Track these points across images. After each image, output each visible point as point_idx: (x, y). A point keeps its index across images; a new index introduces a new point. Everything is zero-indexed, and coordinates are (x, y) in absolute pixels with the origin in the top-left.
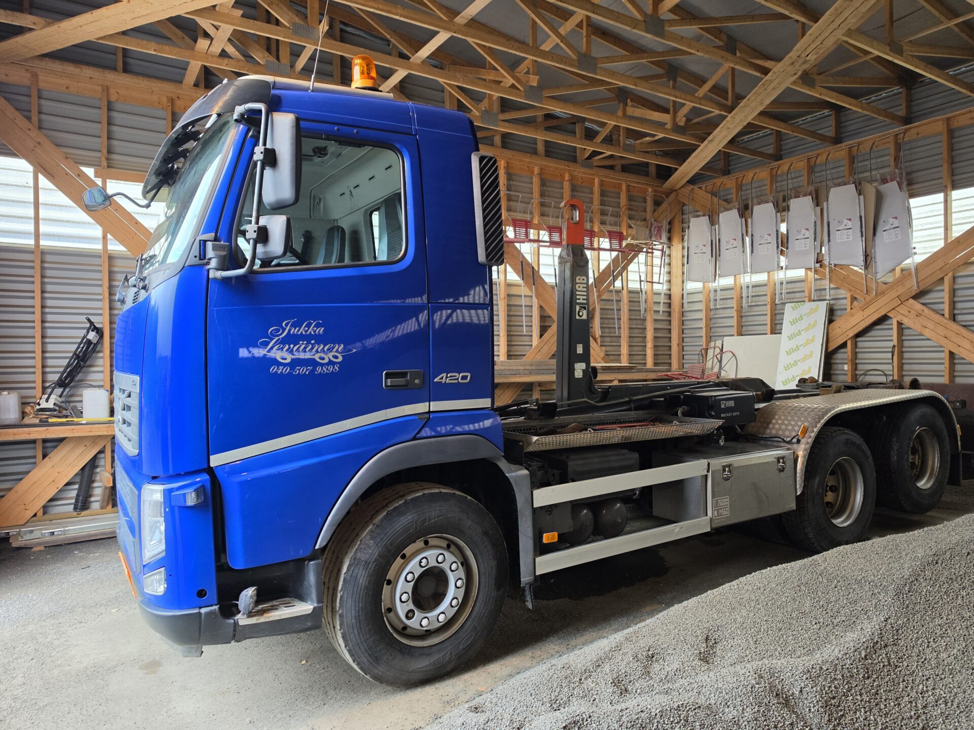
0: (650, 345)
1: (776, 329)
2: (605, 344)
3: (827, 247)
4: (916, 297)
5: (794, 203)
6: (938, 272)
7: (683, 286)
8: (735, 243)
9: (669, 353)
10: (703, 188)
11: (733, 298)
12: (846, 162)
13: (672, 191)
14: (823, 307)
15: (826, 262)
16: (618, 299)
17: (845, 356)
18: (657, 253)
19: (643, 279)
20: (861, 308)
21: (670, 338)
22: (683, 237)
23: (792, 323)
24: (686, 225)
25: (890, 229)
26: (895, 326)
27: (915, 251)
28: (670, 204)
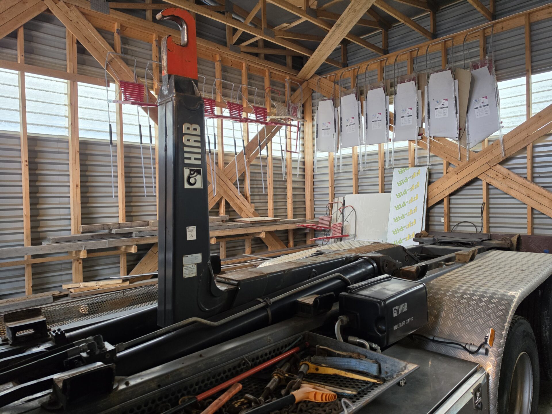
0: (290, 201)
1: (385, 188)
2: (255, 201)
3: (427, 123)
4: (501, 163)
5: (401, 88)
6: (522, 142)
7: (313, 155)
8: (353, 121)
9: (304, 206)
10: (328, 78)
11: (351, 164)
12: (442, 54)
13: (303, 81)
14: (423, 172)
15: (426, 135)
16: (265, 164)
17: (442, 210)
18: (294, 129)
19: (284, 148)
20: (455, 172)
21: (305, 195)
22: (313, 117)
23: (399, 184)
24: (316, 108)
25: (481, 107)
26: (484, 187)
27: (502, 125)
28: (303, 90)
